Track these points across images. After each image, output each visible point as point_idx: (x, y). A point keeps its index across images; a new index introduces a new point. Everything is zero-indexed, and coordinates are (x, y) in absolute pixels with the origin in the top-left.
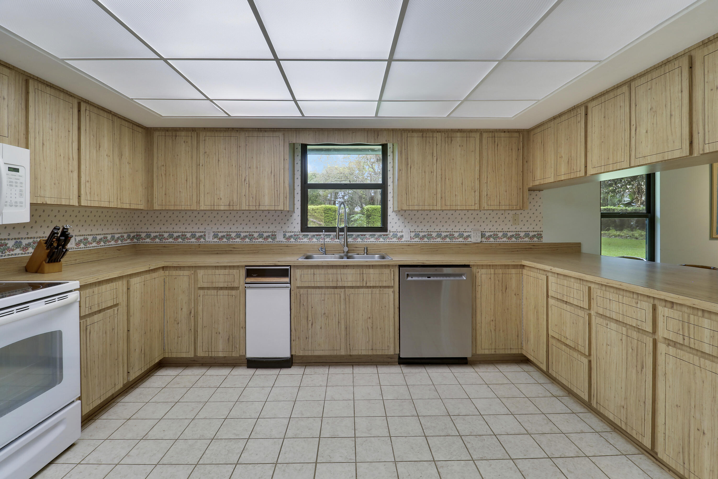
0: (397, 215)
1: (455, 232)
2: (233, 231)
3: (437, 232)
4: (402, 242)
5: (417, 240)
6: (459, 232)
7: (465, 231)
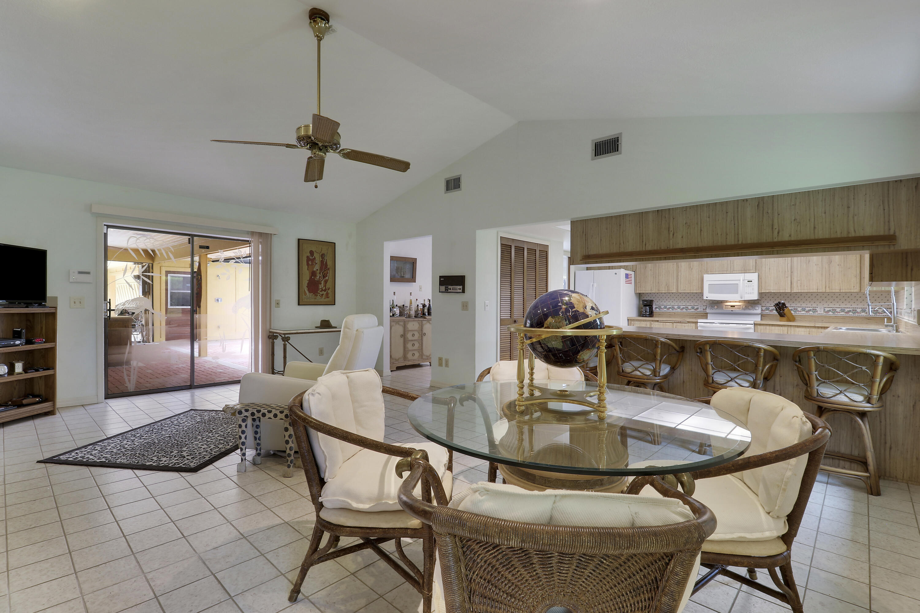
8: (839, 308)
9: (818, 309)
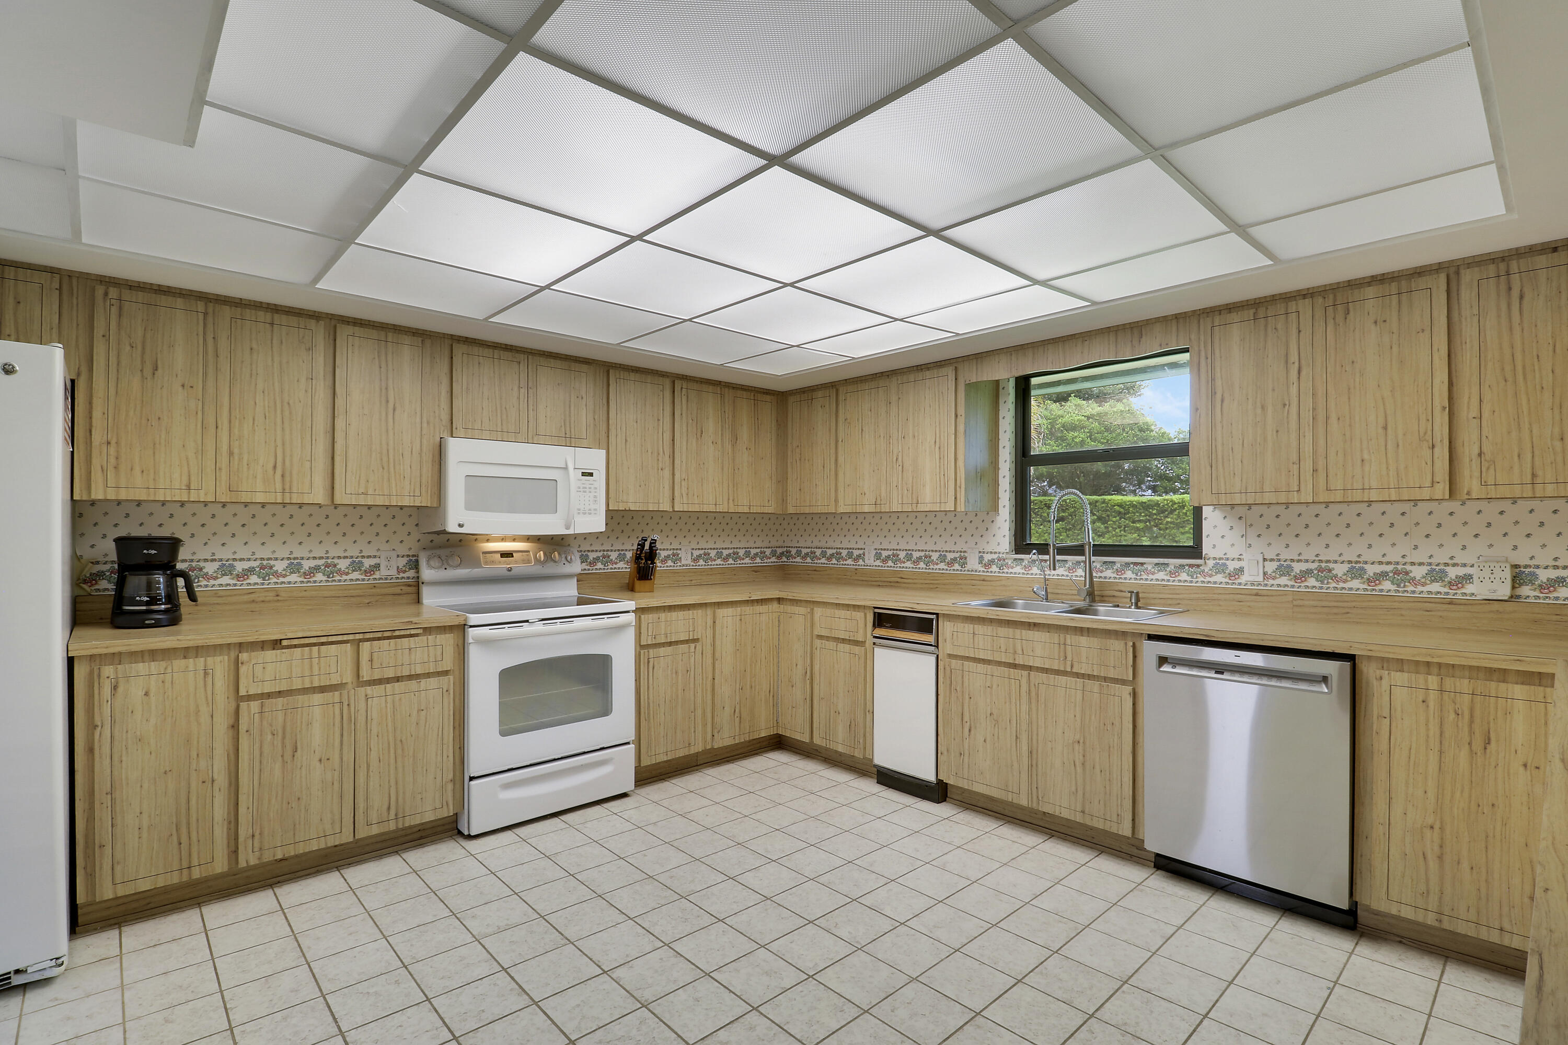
0: (1225, 517)
1: (1413, 564)
2: (902, 548)
3: (1350, 562)
4: (1240, 584)
5: (1284, 580)
6: (1430, 564)
7: (1450, 562)
8: (714, 549)
9: (682, 554)
